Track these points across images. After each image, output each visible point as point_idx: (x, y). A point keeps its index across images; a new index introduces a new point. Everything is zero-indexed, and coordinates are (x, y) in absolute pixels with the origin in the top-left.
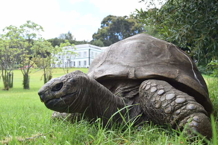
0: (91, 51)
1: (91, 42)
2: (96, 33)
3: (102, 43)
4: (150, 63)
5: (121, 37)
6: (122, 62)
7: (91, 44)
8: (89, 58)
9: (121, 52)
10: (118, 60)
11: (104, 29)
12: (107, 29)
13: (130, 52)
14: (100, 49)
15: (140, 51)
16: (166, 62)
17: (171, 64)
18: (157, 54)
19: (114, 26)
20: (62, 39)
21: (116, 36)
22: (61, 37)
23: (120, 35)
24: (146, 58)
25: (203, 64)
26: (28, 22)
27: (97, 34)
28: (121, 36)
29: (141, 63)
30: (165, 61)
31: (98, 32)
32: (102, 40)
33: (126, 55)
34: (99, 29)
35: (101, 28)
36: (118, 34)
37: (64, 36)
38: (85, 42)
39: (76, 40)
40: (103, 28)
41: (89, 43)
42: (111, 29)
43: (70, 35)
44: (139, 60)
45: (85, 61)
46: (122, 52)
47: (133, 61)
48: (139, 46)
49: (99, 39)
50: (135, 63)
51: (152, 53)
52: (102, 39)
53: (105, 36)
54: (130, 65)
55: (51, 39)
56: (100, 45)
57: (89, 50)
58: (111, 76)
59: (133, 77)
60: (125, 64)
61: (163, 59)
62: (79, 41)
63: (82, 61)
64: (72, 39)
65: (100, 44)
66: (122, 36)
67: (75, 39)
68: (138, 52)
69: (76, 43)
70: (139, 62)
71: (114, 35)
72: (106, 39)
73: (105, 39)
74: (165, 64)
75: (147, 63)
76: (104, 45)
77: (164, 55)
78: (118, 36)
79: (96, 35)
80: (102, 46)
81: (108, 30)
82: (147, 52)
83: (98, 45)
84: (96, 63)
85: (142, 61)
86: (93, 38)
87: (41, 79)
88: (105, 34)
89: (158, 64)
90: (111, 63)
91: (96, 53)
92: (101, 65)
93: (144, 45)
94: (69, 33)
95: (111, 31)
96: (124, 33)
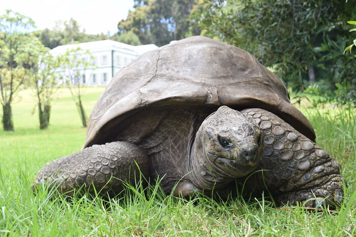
0: (115, 54)
1: (115, 36)
2: (125, 19)
3: (136, 38)
4: (236, 81)
5: (173, 26)
6: (189, 77)
7: (116, 40)
8: (113, 67)
9: (183, 61)
10: (181, 74)
11: (139, 12)
12: (145, 12)
13: (201, 62)
14: (133, 51)
15: (217, 61)
16: (258, 81)
17: (265, 84)
18: (243, 67)
19: (158, 5)
20: (59, 31)
21: (163, 24)
22: (57, 26)
23: (170, 22)
24: (229, 72)
25: (326, 78)
26: (8, 12)
27: (127, 20)
28: (173, 24)
29: (223, 81)
30: (257, 79)
31: (128, 17)
32: (137, 33)
33: (194, 67)
34: (130, 11)
35: (133, 10)
36: (168, 21)
37: (63, 24)
38: (104, 38)
39: (86, 33)
40: (138, 9)
41: (111, 38)
42: (153, 11)
43: (75, 23)
44: (219, 76)
45: (105, 74)
46: (186, 62)
47: (210, 76)
48: (215, 54)
49: (130, 30)
50: (214, 80)
51: (235, 65)
52: (137, 30)
53: (142, 26)
54: (207, 82)
55: (38, 31)
56: (132, 43)
57: (113, 51)
58: (178, 100)
59: (216, 102)
60: (198, 81)
61: (253, 76)
62: (92, 35)
63: (99, 73)
64: (78, 30)
65: (132, 41)
66: (175, 25)
67: (84, 31)
68: (216, 63)
69: (86, 39)
70: (220, 78)
71: (159, 22)
72: (143, 30)
73: (141, 31)
74: (258, 83)
75: (232, 81)
76: (139, 42)
77: (253, 70)
78: (166, 25)
79: (124, 24)
80: (136, 44)
81: (148, 13)
82: (229, 64)
83: (129, 43)
84: (132, 81)
85: (224, 77)
86: (119, 28)
87: (33, 113)
88: (142, 22)
89: (248, 83)
90: (170, 80)
91: (126, 59)
92: (149, 81)
93: (222, 52)
94: (72, 19)
95: (153, 16)
96: (179, 18)
